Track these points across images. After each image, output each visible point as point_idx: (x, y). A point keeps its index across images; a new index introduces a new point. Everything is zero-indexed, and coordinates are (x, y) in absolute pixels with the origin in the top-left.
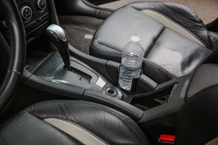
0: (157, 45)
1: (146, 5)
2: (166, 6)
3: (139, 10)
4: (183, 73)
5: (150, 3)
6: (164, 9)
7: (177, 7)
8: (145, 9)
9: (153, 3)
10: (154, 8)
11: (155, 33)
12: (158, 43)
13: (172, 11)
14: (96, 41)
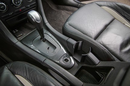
0: (107, 30)
1: (105, 3)
2: (118, 5)
3: (100, 6)
4: (120, 52)
5: (108, 2)
6: (116, 7)
7: (125, 7)
8: (104, 6)
9: (110, 3)
10: (110, 6)
11: (107, 22)
12: (108, 29)
13: (121, 9)
14: (67, 23)
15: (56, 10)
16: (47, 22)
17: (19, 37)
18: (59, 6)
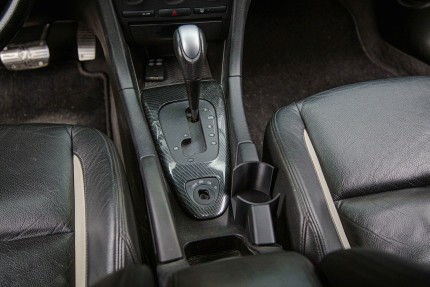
15: (373, 59)
16: (238, 73)
17: (153, 81)
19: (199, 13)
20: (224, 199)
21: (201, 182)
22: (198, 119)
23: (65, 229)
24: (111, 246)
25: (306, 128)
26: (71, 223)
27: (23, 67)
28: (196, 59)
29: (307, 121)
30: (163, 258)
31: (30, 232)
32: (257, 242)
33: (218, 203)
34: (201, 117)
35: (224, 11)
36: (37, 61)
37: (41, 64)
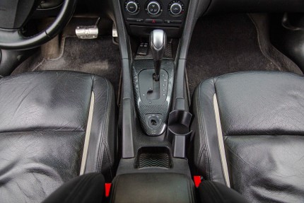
16: (185, 58)
17: (141, 55)
18: (274, 49)
19: (167, 23)
20: (164, 126)
21: (153, 115)
22: (159, 80)
23: (82, 129)
24: (98, 146)
25: (216, 92)
26: (85, 127)
27: (86, 38)
28: (160, 49)
29: (217, 89)
30: (124, 156)
31: (65, 128)
32: (175, 156)
33: (161, 128)
34: (160, 79)
35: (181, 23)
36: (92, 35)
37: (94, 37)
